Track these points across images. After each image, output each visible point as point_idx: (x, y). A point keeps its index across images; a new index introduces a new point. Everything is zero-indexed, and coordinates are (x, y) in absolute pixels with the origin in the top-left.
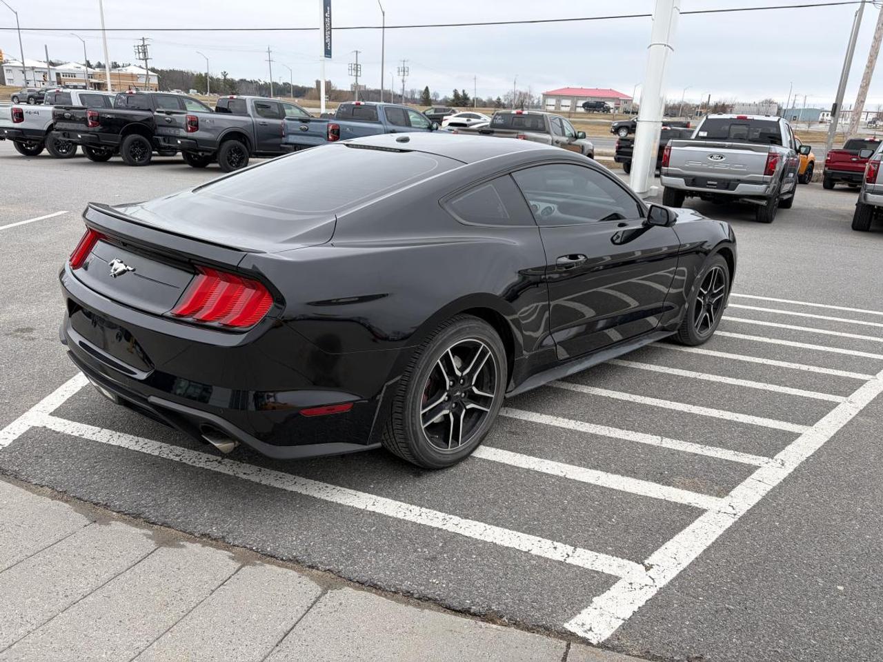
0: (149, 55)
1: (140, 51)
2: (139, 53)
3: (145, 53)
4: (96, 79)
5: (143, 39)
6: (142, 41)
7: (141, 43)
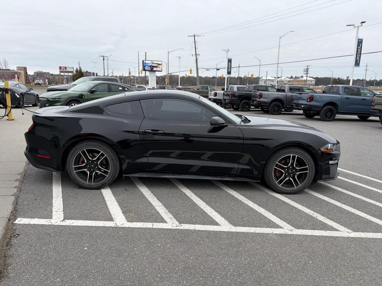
0: (309, 72)
1: (306, 71)
2: (305, 71)
3: (307, 71)
4: (290, 82)
5: (308, 66)
6: (307, 67)
7: (306, 68)
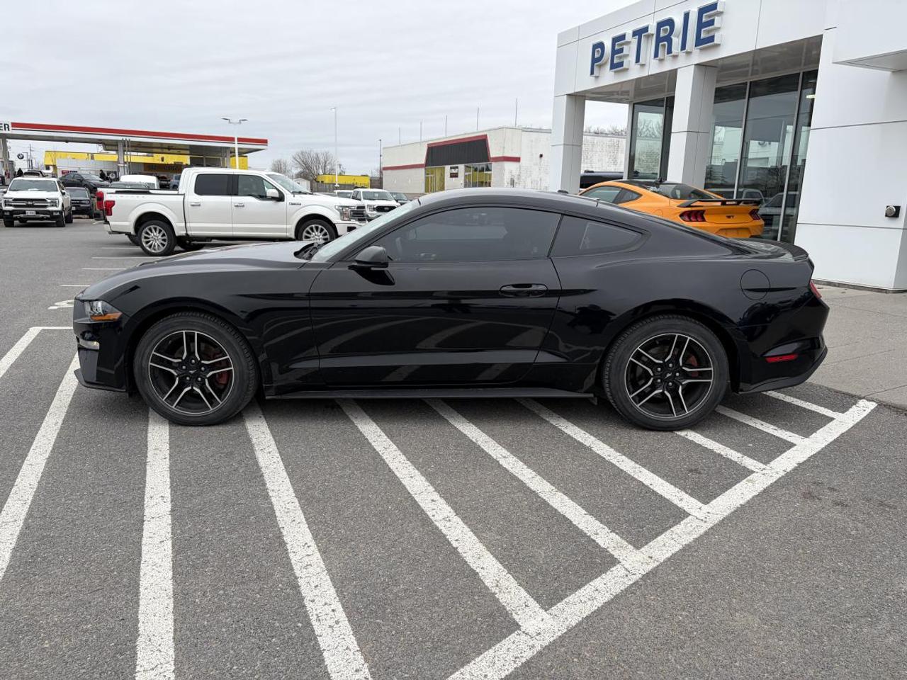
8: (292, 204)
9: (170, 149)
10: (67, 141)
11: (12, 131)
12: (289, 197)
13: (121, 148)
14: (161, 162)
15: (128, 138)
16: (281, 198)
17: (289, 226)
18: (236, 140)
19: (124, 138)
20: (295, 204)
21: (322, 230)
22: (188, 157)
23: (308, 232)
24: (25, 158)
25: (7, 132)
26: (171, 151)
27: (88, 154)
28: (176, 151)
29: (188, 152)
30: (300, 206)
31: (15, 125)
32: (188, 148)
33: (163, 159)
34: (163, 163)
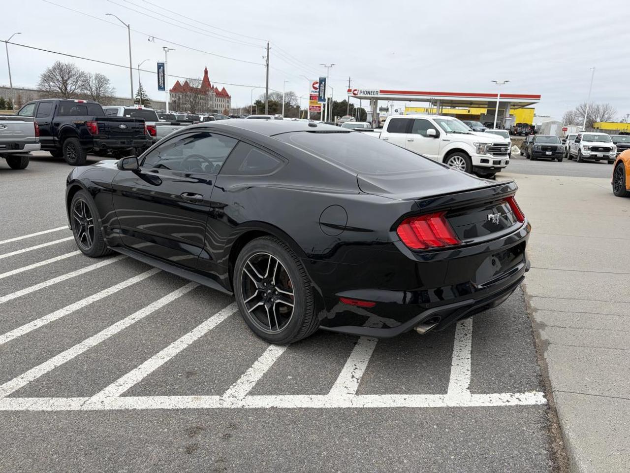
8: (444, 140)
9: (470, 104)
10: (410, 101)
11: (380, 96)
12: (443, 135)
13: (438, 104)
14: (468, 113)
15: (433, 97)
16: (437, 136)
17: (439, 156)
18: (499, 96)
19: (431, 97)
20: (446, 140)
21: (461, 160)
22: (486, 109)
23: (452, 162)
24: (399, 112)
25: (377, 96)
26: (472, 106)
27: (425, 108)
28: (477, 106)
29: (486, 106)
30: (449, 142)
31: (381, 92)
32: (487, 103)
33: (469, 112)
34: (469, 114)
